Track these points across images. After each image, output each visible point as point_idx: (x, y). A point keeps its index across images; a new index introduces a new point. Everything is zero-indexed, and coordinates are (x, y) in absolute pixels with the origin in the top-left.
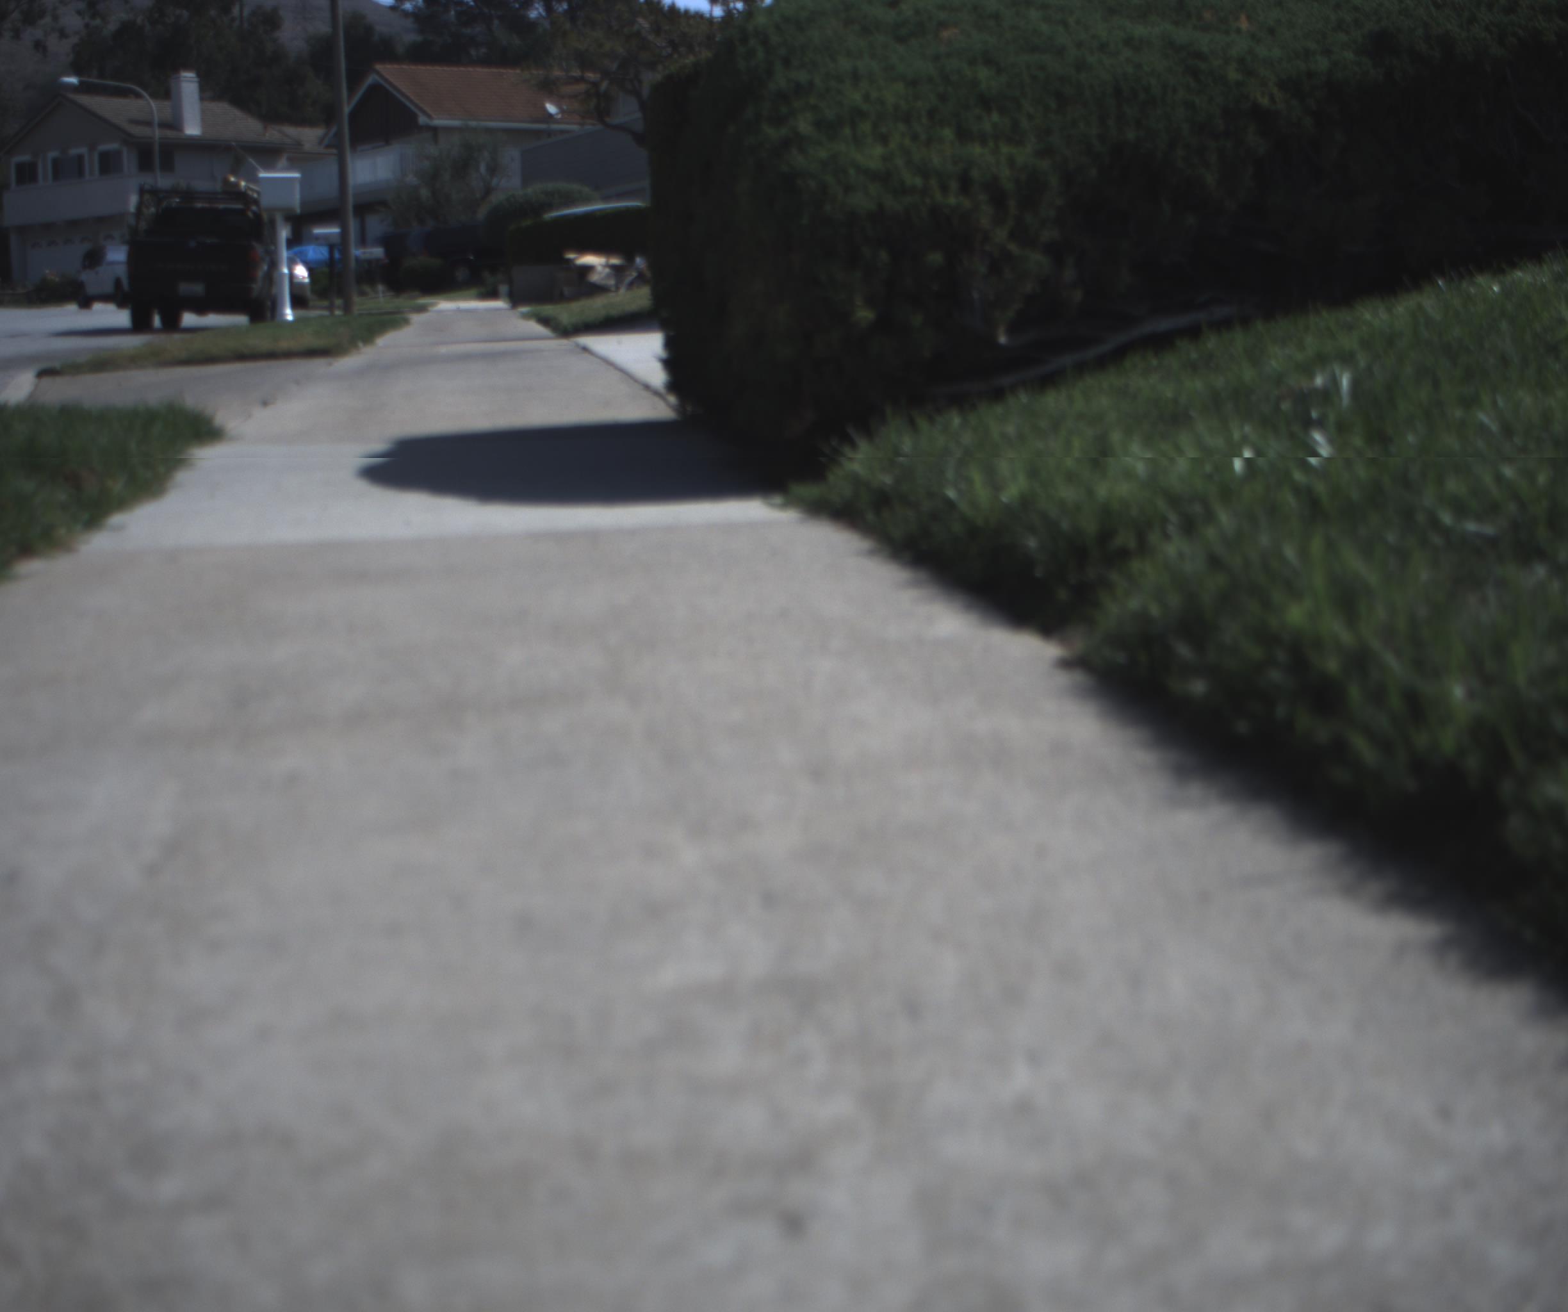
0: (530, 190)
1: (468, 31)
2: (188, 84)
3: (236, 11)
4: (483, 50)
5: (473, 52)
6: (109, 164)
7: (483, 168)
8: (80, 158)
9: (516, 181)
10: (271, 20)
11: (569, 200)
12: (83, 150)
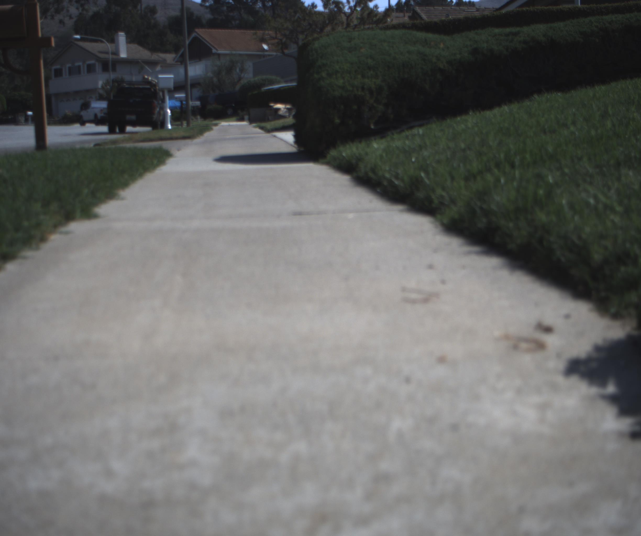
0: (256, 79)
1: (231, 14)
2: (122, 37)
3: (139, 7)
4: (237, 22)
5: (233, 23)
6: (90, 69)
8: (79, 67)
9: (251, 75)
10: (153, 10)
11: (272, 83)
12: (80, 64)
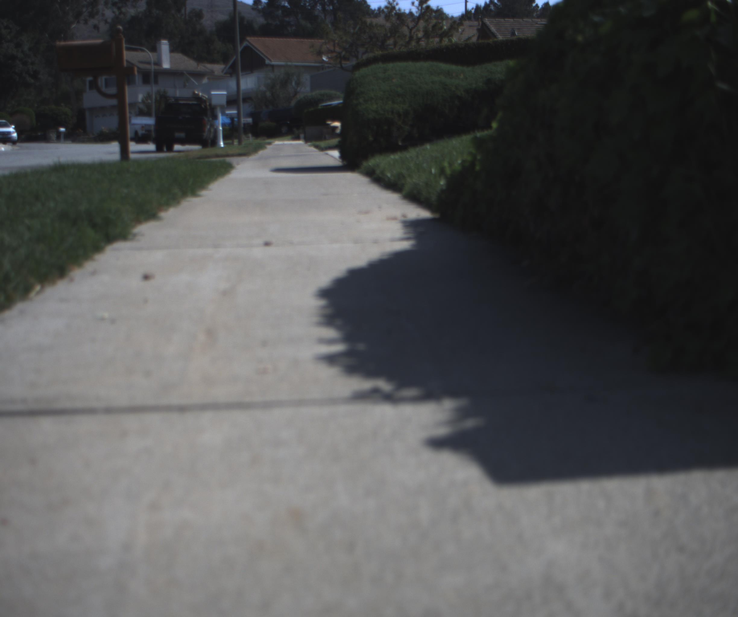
0: (314, 93)
1: (287, 19)
2: (165, 46)
3: (183, 11)
4: (294, 28)
5: (289, 29)
7: (294, 84)
9: (308, 89)
10: (199, 15)
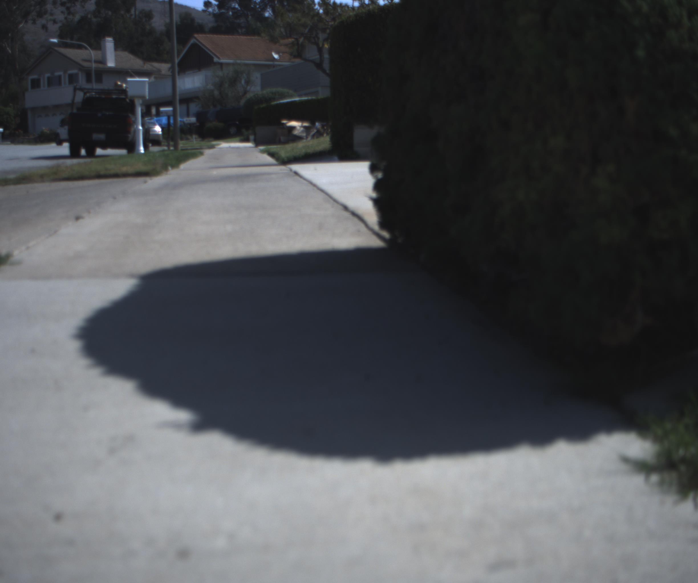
0: (265, 92)
1: (238, 21)
2: (109, 43)
3: (133, 11)
6: (73, 79)
7: (243, 82)
8: (60, 77)
9: (258, 88)
10: (148, 15)
11: (283, 96)
12: (61, 73)
